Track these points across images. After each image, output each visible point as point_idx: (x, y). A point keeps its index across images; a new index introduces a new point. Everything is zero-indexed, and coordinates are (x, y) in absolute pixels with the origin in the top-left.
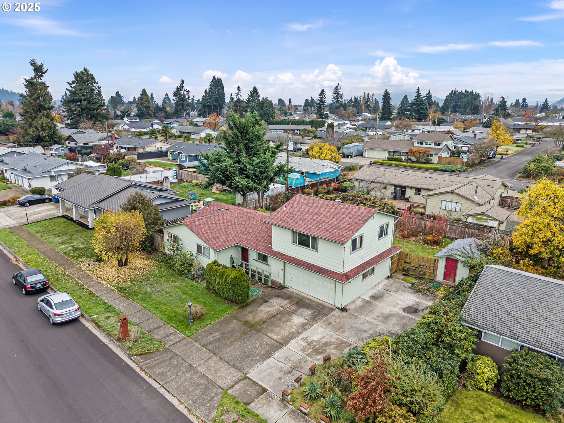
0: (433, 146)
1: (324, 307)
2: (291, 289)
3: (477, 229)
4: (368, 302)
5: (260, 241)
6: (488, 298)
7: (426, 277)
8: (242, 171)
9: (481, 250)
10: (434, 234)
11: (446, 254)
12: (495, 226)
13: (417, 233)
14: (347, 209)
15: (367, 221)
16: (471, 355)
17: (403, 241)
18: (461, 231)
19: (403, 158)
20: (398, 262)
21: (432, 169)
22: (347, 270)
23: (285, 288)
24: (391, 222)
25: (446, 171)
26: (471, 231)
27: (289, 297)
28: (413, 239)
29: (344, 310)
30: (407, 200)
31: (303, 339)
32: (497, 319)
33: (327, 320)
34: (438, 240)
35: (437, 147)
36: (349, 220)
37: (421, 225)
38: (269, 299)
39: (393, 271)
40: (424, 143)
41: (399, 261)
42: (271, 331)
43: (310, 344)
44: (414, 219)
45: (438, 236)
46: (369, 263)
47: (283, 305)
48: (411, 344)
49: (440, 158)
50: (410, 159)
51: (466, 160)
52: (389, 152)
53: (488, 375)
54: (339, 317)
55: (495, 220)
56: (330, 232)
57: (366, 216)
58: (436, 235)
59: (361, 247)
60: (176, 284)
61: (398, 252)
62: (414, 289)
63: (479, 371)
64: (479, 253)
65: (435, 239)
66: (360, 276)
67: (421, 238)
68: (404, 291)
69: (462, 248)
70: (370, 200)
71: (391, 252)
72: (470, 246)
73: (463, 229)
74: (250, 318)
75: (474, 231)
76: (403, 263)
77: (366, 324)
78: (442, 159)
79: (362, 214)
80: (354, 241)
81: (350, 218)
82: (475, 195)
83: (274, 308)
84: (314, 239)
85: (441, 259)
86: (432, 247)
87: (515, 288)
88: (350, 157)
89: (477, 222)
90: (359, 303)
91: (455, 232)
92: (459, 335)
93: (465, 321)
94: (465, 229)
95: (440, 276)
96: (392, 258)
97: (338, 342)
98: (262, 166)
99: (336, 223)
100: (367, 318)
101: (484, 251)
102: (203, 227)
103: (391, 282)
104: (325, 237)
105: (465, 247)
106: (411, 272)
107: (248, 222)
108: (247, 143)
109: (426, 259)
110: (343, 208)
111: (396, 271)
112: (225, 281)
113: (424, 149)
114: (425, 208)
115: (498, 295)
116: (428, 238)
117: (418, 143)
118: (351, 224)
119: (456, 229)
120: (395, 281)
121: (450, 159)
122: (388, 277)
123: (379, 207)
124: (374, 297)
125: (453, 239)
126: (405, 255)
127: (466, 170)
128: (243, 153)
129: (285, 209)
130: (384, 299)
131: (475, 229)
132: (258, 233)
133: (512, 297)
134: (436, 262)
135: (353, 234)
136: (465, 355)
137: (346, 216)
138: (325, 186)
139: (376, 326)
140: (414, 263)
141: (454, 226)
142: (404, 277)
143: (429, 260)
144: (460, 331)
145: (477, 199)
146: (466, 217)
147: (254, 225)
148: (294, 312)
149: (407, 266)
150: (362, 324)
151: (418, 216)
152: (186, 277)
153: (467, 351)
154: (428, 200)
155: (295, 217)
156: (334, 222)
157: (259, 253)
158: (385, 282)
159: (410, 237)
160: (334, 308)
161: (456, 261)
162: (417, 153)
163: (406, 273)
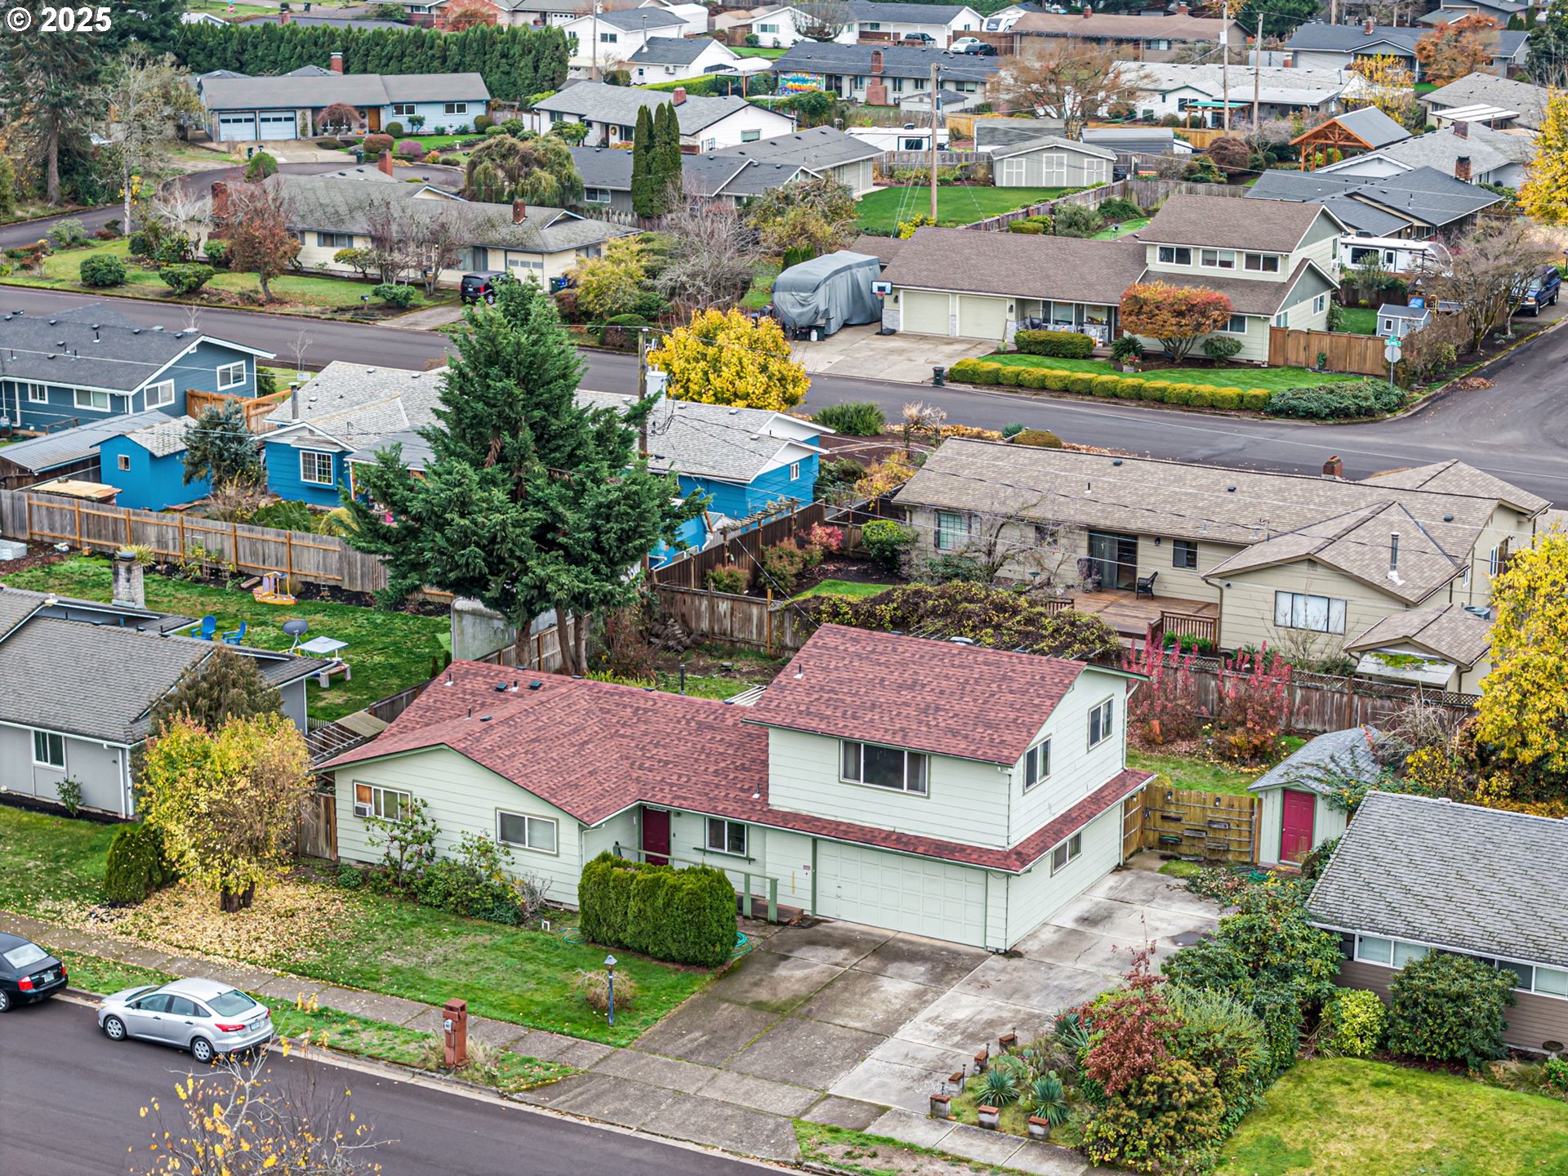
0: (1240, 271)
1: (956, 955)
2: (839, 924)
3: (1389, 698)
4: (1073, 932)
5: (717, 786)
6: (1366, 865)
7: (1230, 857)
8: (545, 536)
9: (1382, 762)
10: (1250, 725)
11: (1283, 780)
12: (1443, 682)
13: (1193, 724)
14: (998, 665)
15: (1060, 697)
16: (1328, 984)
17: (1149, 758)
18: (1339, 708)
19: (1095, 333)
20: (1144, 819)
21: (1243, 405)
22: (1017, 838)
23: (818, 922)
24: (1120, 696)
25: (1310, 415)
26: (1369, 702)
27: (844, 941)
28: (1183, 746)
29: (1011, 954)
30: (1145, 591)
31: (932, 1020)
32: (1382, 904)
33: (976, 980)
34: (1263, 743)
35: (1260, 275)
36: (1010, 697)
37: (1207, 694)
38: (790, 951)
39: (1132, 850)
40: (1196, 257)
41: (1146, 818)
42: (837, 1014)
43: (952, 1027)
44: (1180, 674)
45: (1262, 731)
46: (1069, 820)
47: (839, 960)
48: (1198, 965)
49: (1279, 335)
50: (1130, 346)
51: (1398, 356)
52: (1022, 304)
53: (1363, 1018)
54: (1004, 970)
55: (1445, 660)
56: (966, 737)
57: (1056, 685)
58: (1257, 728)
59: (1046, 772)
60: (479, 939)
61: (1143, 785)
62: (1196, 889)
63: (1344, 1015)
64: (1377, 770)
65: (1256, 742)
66: (1047, 859)
67: (1210, 741)
68: (1169, 899)
69: (1328, 760)
70: (1015, 612)
71: (1124, 785)
72: (1352, 752)
73: (1345, 699)
74: (763, 994)
75: (1378, 703)
76: (1159, 822)
77: (1080, 978)
78: (1290, 342)
79: (1043, 678)
80: (1031, 756)
81: (1011, 692)
82: (1394, 568)
83: (816, 969)
84: (917, 758)
85: (1270, 796)
86: (1247, 770)
87: (1428, 836)
88: (814, 335)
89: (1389, 671)
90: (1048, 936)
91: (1321, 713)
92: (1301, 946)
93: (1315, 918)
94: (1351, 700)
95: (1268, 851)
96: (1127, 805)
97: (1020, 1016)
98: (627, 514)
99: (976, 710)
100: (1080, 966)
101: (1391, 764)
102: (513, 755)
103: (1129, 879)
104: (954, 751)
105: (1337, 755)
106: (1184, 849)
107: (643, 727)
108: (543, 419)
109: (1225, 801)
110: (986, 663)
111: (1139, 851)
112: (667, 905)
113: (1199, 294)
114: (1216, 623)
115: (1391, 856)
116: (1232, 739)
117: (1167, 254)
118: (1018, 710)
119: (1322, 702)
120: (1140, 877)
121: (1327, 340)
122: (1118, 869)
123: (1052, 635)
124: (1087, 920)
125: (1309, 735)
126: (1165, 797)
127: (1401, 404)
128: (529, 459)
129: (799, 676)
130: (1116, 921)
131: (1381, 698)
132: (696, 760)
133: (1418, 859)
134: (1255, 806)
135: (1031, 735)
136: (1315, 986)
137: (999, 686)
138: (789, 544)
139: (1106, 978)
140: (1193, 817)
141: (1317, 689)
142: (1165, 863)
143: (1236, 804)
144: (1304, 939)
145: (1400, 583)
146: (1357, 655)
147: (668, 735)
148: (877, 973)
149: (1171, 829)
150: (1069, 977)
151: (1193, 661)
152: (489, 920)
153: (1319, 978)
154: (1226, 591)
155: (843, 701)
156: (969, 706)
157: (712, 821)
158: (1113, 880)
159: (1171, 742)
160: (983, 952)
161: (1310, 798)
162: (1166, 315)
163: (1169, 853)
